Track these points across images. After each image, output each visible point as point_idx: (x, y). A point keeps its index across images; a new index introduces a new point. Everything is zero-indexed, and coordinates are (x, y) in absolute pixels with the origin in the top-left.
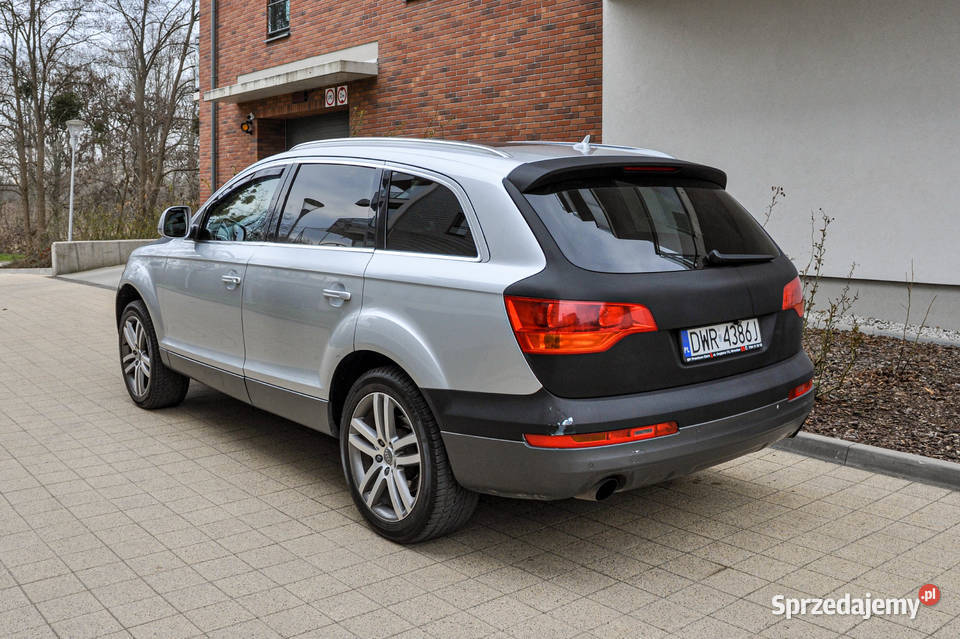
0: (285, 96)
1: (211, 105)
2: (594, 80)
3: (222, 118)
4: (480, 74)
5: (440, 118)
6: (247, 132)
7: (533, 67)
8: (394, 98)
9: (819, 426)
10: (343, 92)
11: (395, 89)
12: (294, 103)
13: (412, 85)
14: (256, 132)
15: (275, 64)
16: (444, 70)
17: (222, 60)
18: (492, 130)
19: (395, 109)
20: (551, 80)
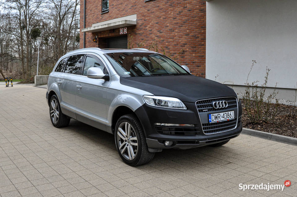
0: (107, 30)
1: (84, 33)
2: (203, 27)
3: (87, 37)
4: (168, 24)
5: (156, 38)
6: (95, 42)
7: (185, 22)
8: (141, 32)
9: (265, 130)
10: (126, 30)
11: (141, 29)
12: (110, 33)
13: (147, 27)
14: (98, 42)
15: (104, 20)
16: (157, 23)
17: (87, 19)
18: (172, 42)
19: (142, 35)
20: (190, 27)
